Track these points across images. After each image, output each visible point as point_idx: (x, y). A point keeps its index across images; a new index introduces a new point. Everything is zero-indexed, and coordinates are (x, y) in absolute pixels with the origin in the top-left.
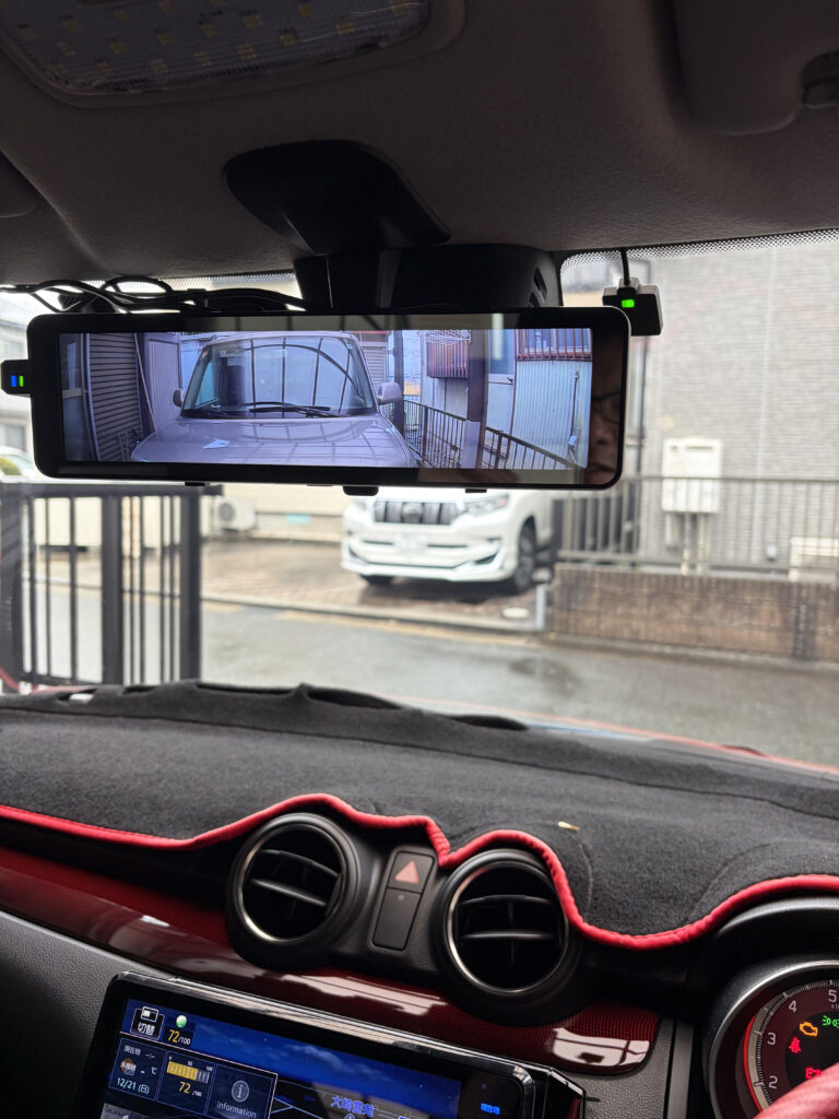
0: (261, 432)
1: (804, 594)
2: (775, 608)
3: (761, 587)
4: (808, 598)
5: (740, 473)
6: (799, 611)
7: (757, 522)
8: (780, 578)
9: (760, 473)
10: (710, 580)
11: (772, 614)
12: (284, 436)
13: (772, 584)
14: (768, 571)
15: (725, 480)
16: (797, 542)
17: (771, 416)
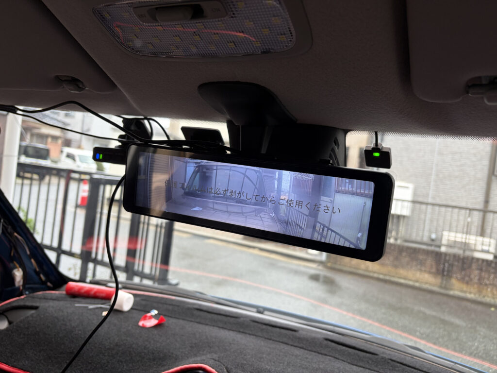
0: (216, 206)
1: (447, 258)
2: (433, 263)
3: (427, 253)
4: (449, 260)
5: (420, 199)
6: (444, 266)
7: (427, 222)
8: (437, 249)
9: (430, 200)
10: (403, 247)
11: (432, 266)
12: (226, 210)
13: (432, 252)
14: (431, 245)
15: (414, 202)
16: (446, 233)
17: (437, 175)
